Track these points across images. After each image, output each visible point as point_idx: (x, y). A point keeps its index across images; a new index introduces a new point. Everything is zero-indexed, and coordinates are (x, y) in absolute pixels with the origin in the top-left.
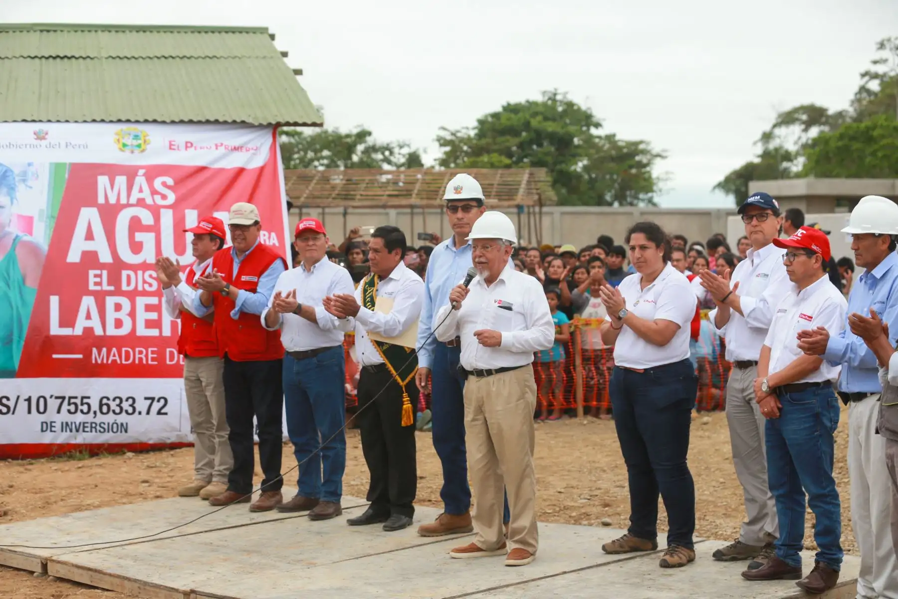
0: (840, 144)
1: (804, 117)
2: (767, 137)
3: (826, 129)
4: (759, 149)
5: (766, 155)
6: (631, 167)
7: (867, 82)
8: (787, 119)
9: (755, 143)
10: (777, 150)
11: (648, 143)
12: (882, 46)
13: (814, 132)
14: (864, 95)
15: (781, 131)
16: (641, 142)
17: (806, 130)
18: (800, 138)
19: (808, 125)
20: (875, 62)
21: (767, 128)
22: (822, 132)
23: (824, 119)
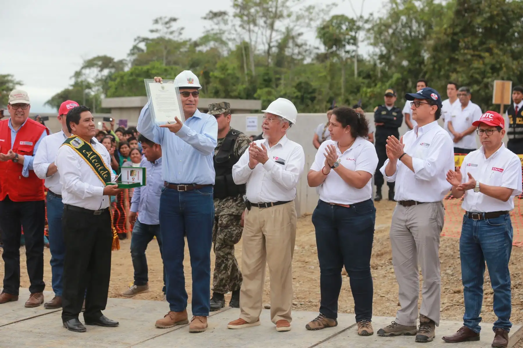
0: (131, 78)
1: (100, 63)
2: (78, 74)
3: (113, 70)
4: (72, 81)
5: (76, 85)
6: (3, 90)
7: (138, 43)
8: (90, 64)
9: (71, 78)
10: (82, 82)
11: (12, 76)
12: (156, 21)
13: (106, 72)
14: (136, 51)
15: (87, 71)
16: (8, 75)
17: (101, 71)
18: (97, 75)
19: (102, 68)
20: (152, 31)
21: (78, 69)
22: (110, 72)
23: (111, 65)
